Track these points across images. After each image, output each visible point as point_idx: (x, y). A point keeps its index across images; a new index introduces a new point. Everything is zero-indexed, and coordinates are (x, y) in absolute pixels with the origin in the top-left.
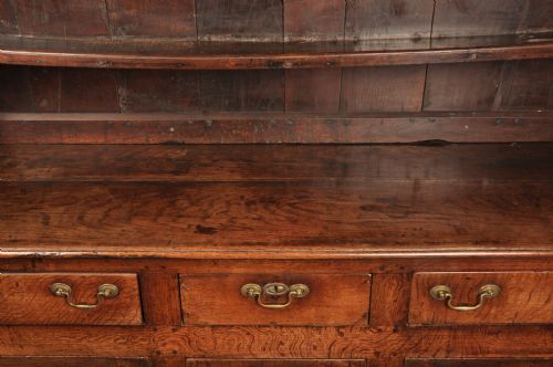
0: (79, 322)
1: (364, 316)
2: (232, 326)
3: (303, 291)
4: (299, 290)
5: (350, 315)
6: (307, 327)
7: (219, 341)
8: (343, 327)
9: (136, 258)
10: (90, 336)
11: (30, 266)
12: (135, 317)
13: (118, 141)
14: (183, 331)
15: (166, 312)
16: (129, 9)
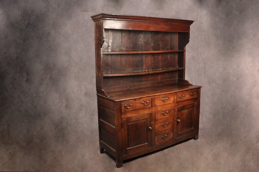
2: (161, 105)
5: (172, 101)
6: (168, 104)
7: (159, 108)
10: (145, 110)
11: (139, 100)
12: (150, 106)
15: (154, 105)
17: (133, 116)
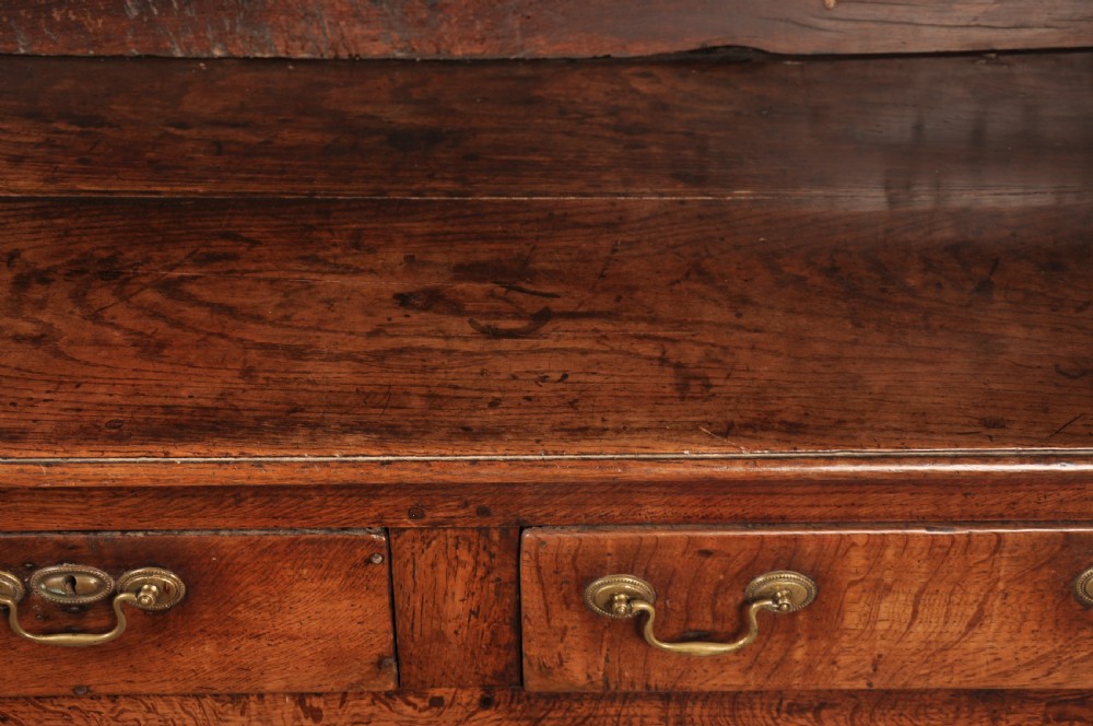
1: (380, 664)
3: (165, 589)
4: (151, 585)
5: (335, 660)
6: (196, 696)
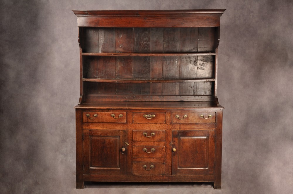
0: (115, 122)
1: (164, 121)
2: (141, 123)
4: (154, 116)
5: (162, 121)
6: (155, 123)
7: (139, 126)
8: (161, 123)
9: (127, 109)
10: (116, 125)
11: (108, 111)
12: (125, 121)
13: (114, 100)
14: (133, 124)
15: (130, 120)
16: (120, 73)
17: (98, 129)
